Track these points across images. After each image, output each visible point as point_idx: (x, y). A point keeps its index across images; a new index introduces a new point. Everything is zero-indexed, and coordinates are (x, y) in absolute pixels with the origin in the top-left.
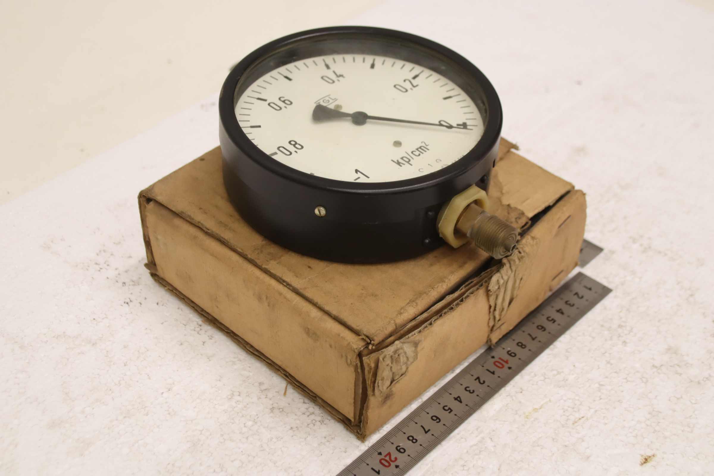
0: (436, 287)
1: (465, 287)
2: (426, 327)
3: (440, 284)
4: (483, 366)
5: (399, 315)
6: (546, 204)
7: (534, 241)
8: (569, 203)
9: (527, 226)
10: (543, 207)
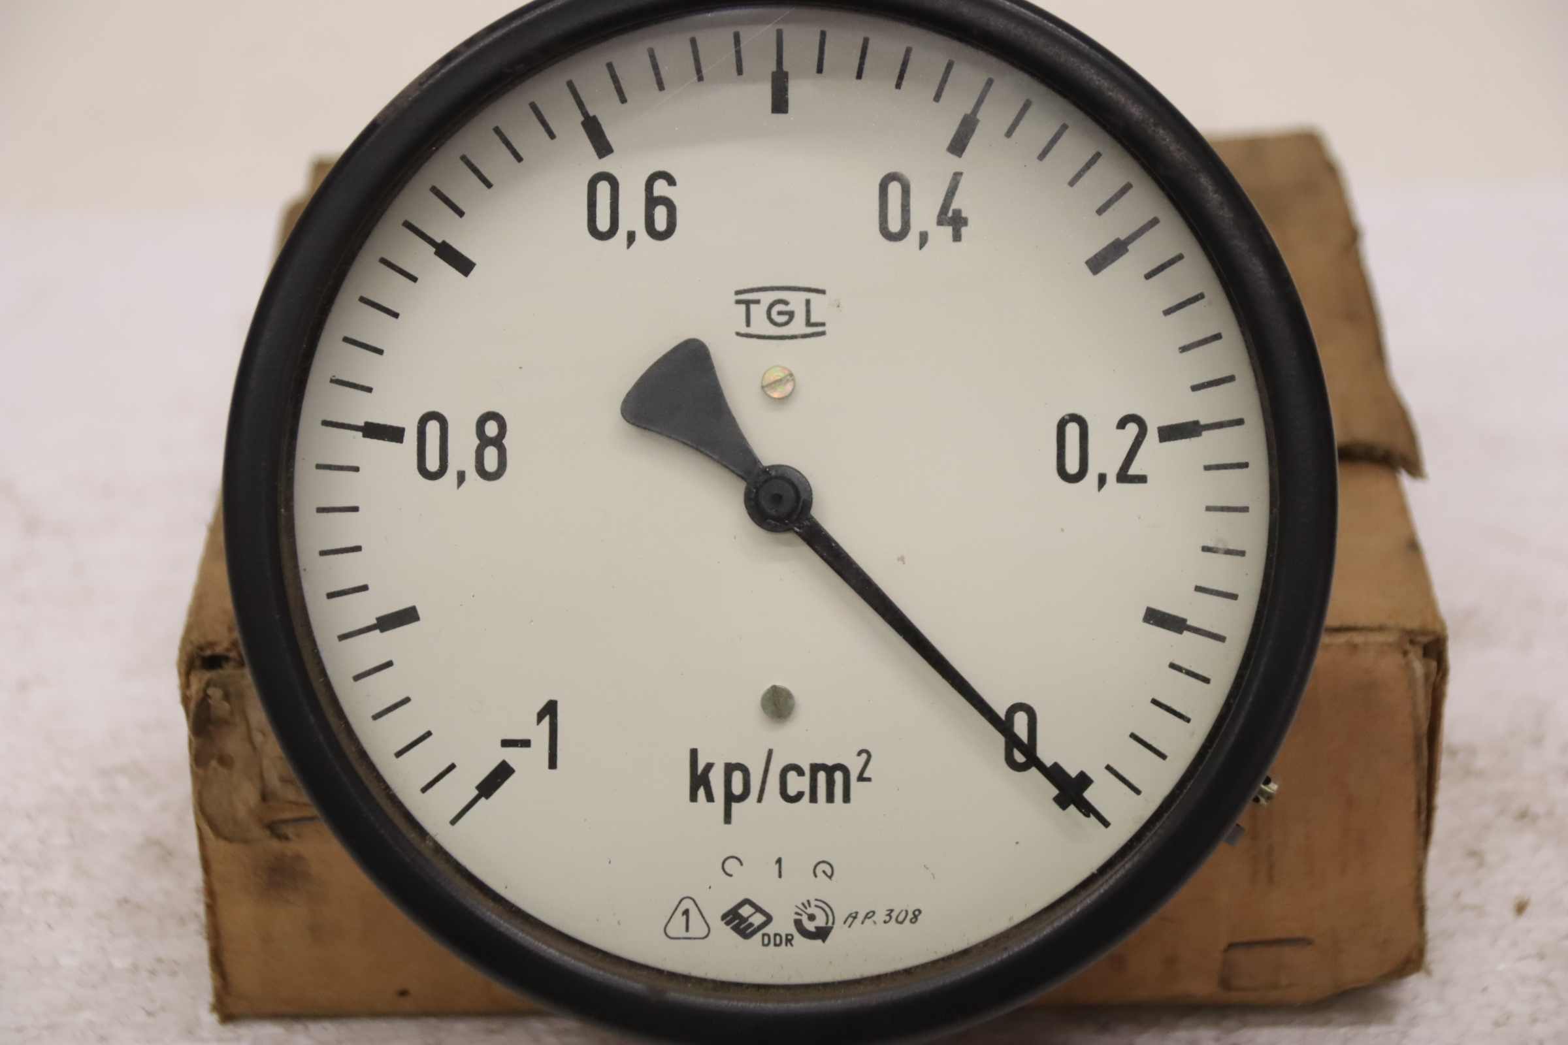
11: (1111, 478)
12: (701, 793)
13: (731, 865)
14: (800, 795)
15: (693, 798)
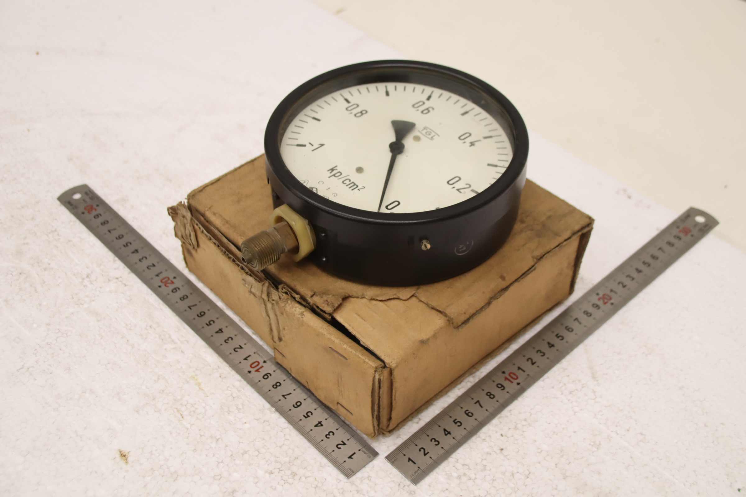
4: (255, 353)
5: (213, 213)
7: (299, 315)
8: (356, 352)
9: (322, 313)
10: (354, 332)
11: (456, 188)
12: (330, 171)
13: (321, 183)
14: (345, 184)
15: (328, 171)
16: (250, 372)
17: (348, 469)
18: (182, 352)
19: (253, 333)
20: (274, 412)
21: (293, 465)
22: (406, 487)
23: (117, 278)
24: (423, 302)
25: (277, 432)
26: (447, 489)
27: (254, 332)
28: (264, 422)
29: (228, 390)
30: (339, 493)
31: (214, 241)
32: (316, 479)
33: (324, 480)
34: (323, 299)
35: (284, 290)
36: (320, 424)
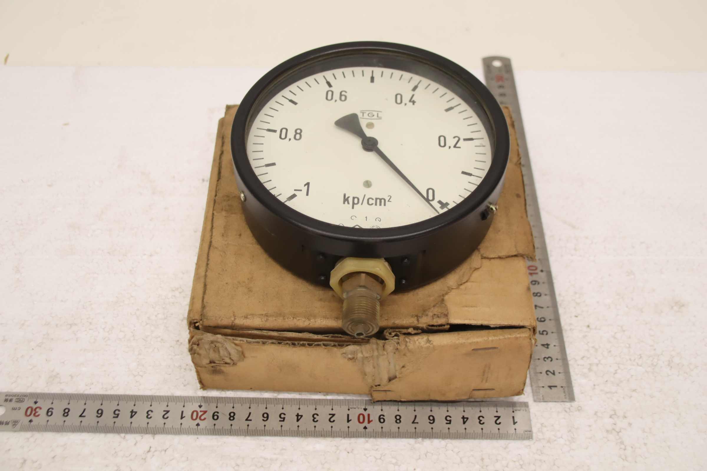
0: (298, 319)
1: (332, 337)
2: (258, 342)
3: (304, 319)
4: (349, 410)
5: (243, 318)
6: (485, 323)
7: (426, 344)
8: (503, 336)
9: (440, 328)
10: (479, 323)
11: (452, 147)
12: (346, 202)
13: (354, 218)
14: (372, 204)
15: (344, 203)
16: (365, 428)
17: (524, 433)
18: (291, 461)
19: (324, 395)
20: (423, 441)
21: (487, 466)
22: (571, 408)
23: (149, 451)
24: (494, 258)
25: (445, 454)
26: (594, 385)
27: (324, 393)
28: (426, 456)
29: (368, 457)
30: (539, 455)
31: (270, 341)
32: (513, 461)
33: (519, 456)
34: (429, 316)
35: (393, 334)
36: (465, 420)
